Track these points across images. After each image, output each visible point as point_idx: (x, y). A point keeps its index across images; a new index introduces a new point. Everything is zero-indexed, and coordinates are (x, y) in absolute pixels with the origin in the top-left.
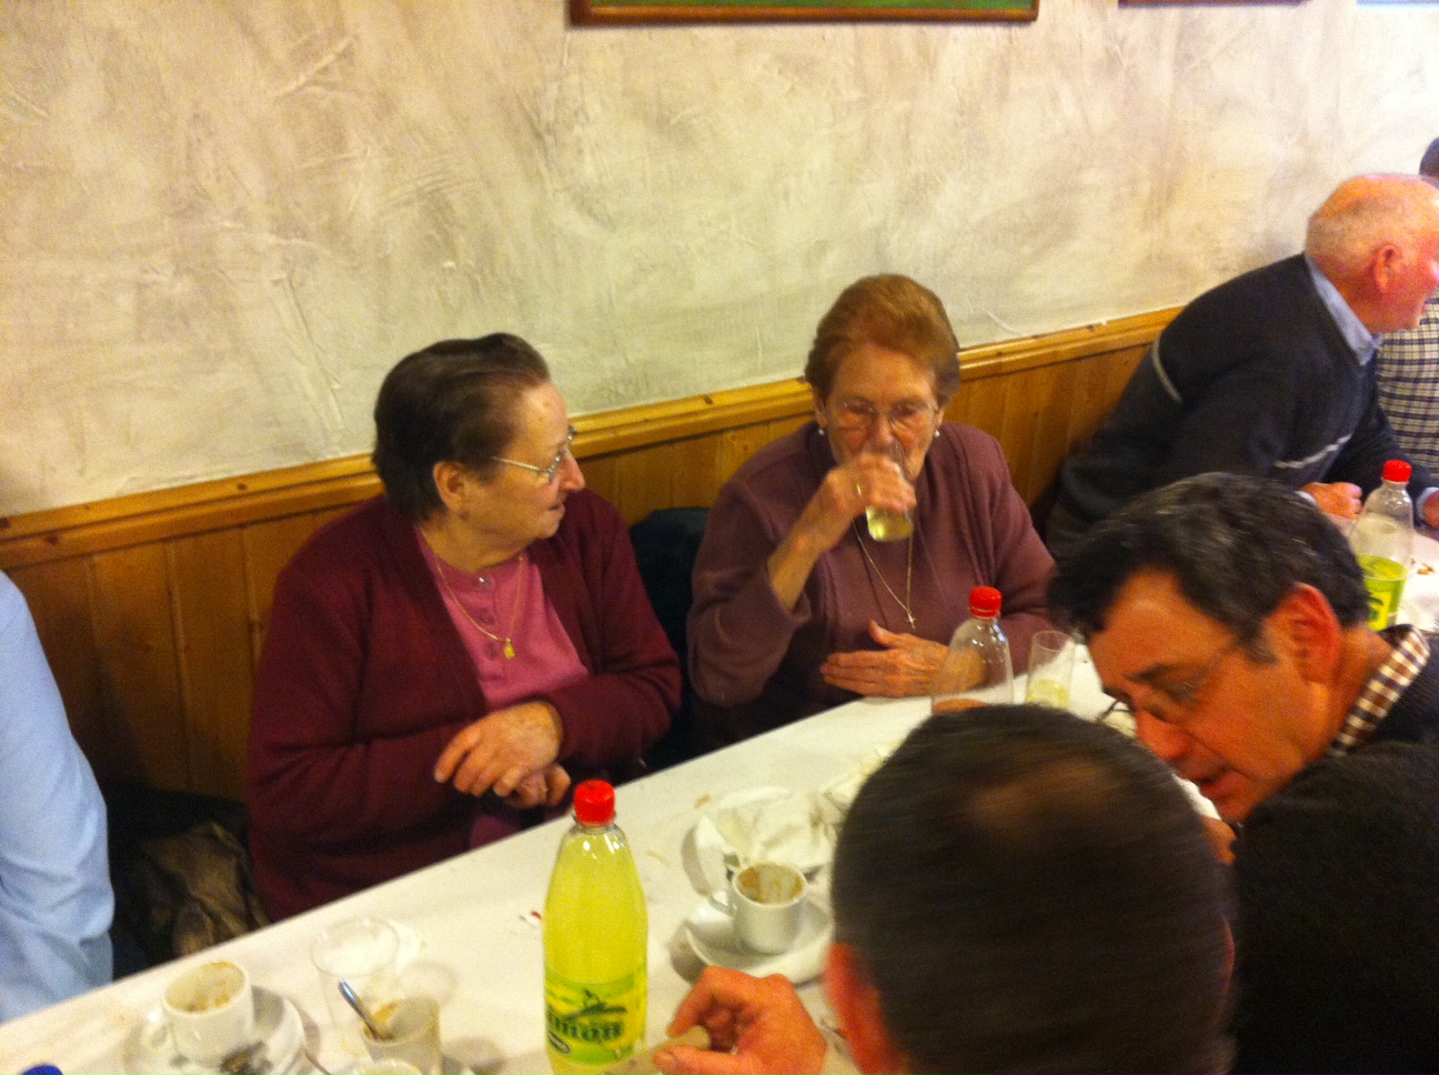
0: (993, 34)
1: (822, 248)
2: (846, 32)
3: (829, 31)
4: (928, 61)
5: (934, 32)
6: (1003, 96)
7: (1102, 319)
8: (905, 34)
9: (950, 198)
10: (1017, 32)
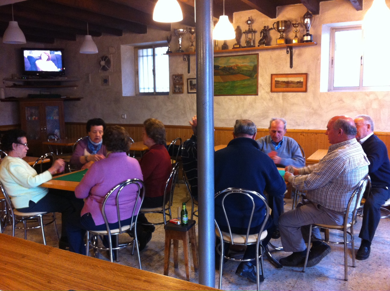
0: (253, 97)
1: (234, 115)
2: (235, 96)
3: (233, 96)
4: (245, 99)
5: (246, 96)
6: (255, 102)
8: (242, 97)
9: (249, 112)
10: (256, 96)
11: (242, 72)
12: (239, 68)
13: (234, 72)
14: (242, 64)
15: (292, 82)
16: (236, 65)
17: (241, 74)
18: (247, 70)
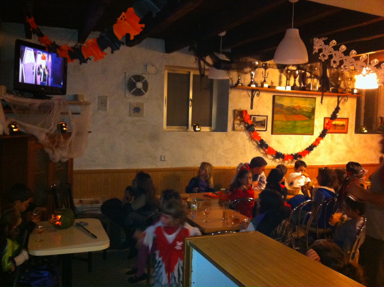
2: (295, 136)
3: (293, 135)
4: (303, 138)
5: (303, 136)
7: (325, 165)
8: (300, 136)
10: (312, 136)
11: (303, 113)
12: (300, 109)
13: (297, 112)
14: (303, 106)
15: (338, 125)
16: (299, 106)
17: (302, 114)
18: (307, 112)
